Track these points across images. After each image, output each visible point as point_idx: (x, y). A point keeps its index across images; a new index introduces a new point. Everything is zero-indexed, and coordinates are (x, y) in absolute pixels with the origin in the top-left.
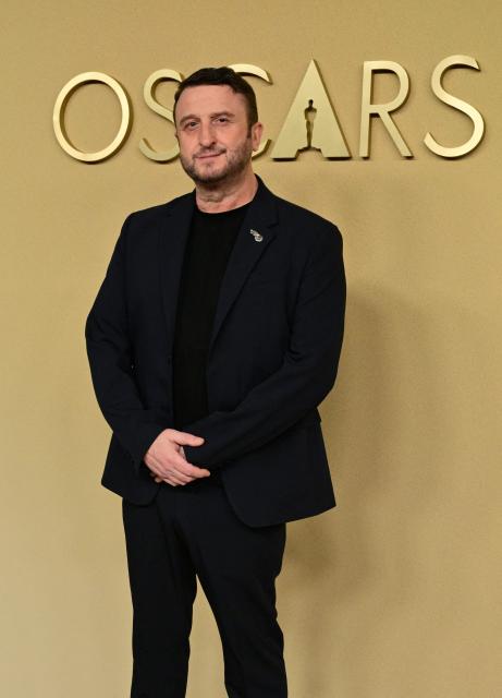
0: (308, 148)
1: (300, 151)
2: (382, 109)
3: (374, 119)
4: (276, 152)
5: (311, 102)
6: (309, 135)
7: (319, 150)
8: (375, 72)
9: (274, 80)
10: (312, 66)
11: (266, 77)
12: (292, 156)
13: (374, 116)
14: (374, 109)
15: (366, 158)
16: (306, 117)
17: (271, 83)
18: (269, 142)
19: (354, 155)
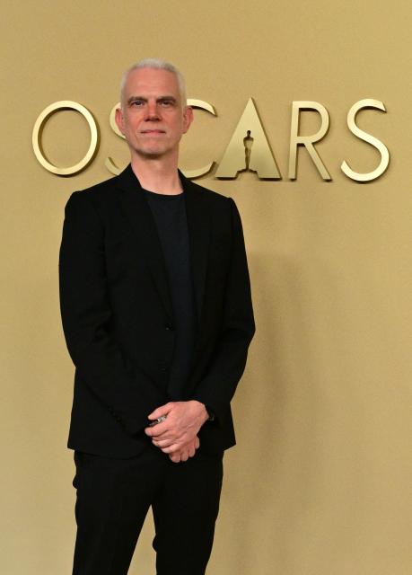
0: (246, 170)
1: (239, 172)
2: (308, 140)
3: (300, 148)
4: (220, 173)
5: (249, 132)
6: (247, 159)
7: (255, 172)
8: (301, 110)
9: (219, 114)
10: (250, 103)
11: (212, 111)
12: (234, 176)
13: (300, 145)
14: (300, 140)
15: (293, 180)
16: (245, 145)
17: (216, 116)
18: (214, 164)
19: (283, 177)
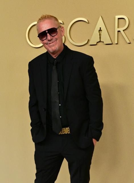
0: (100, 41)
1: (98, 42)
2: (121, 29)
3: (119, 32)
4: (90, 43)
5: (100, 28)
6: (100, 38)
7: (103, 42)
8: (119, 19)
9: (89, 22)
10: (100, 18)
11: (87, 22)
12: (95, 44)
13: (119, 31)
14: (119, 29)
15: (117, 44)
16: (99, 32)
17: (89, 23)
18: (89, 40)
19: (113, 43)
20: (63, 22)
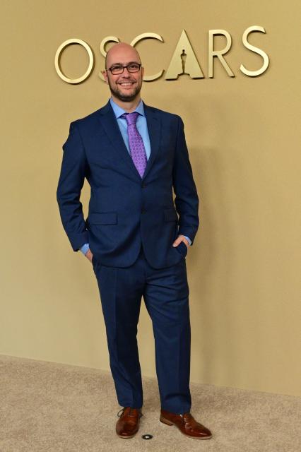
0: (183, 74)
1: (179, 75)
2: (219, 53)
3: (215, 59)
4: (167, 76)
5: (184, 51)
6: (183, 67)
7: (189, 74)
8: (214, 35)
9: (165, 40)
10: (184, 32)
11: (161, 39)
12: (176, 78)
13: (215, 57)
14: (215, 54)
15: (211, 78)
16: (182, 58)
17: (163, 42)
18: (164, 71)
19: (206, 77)
20: (119, 40)
